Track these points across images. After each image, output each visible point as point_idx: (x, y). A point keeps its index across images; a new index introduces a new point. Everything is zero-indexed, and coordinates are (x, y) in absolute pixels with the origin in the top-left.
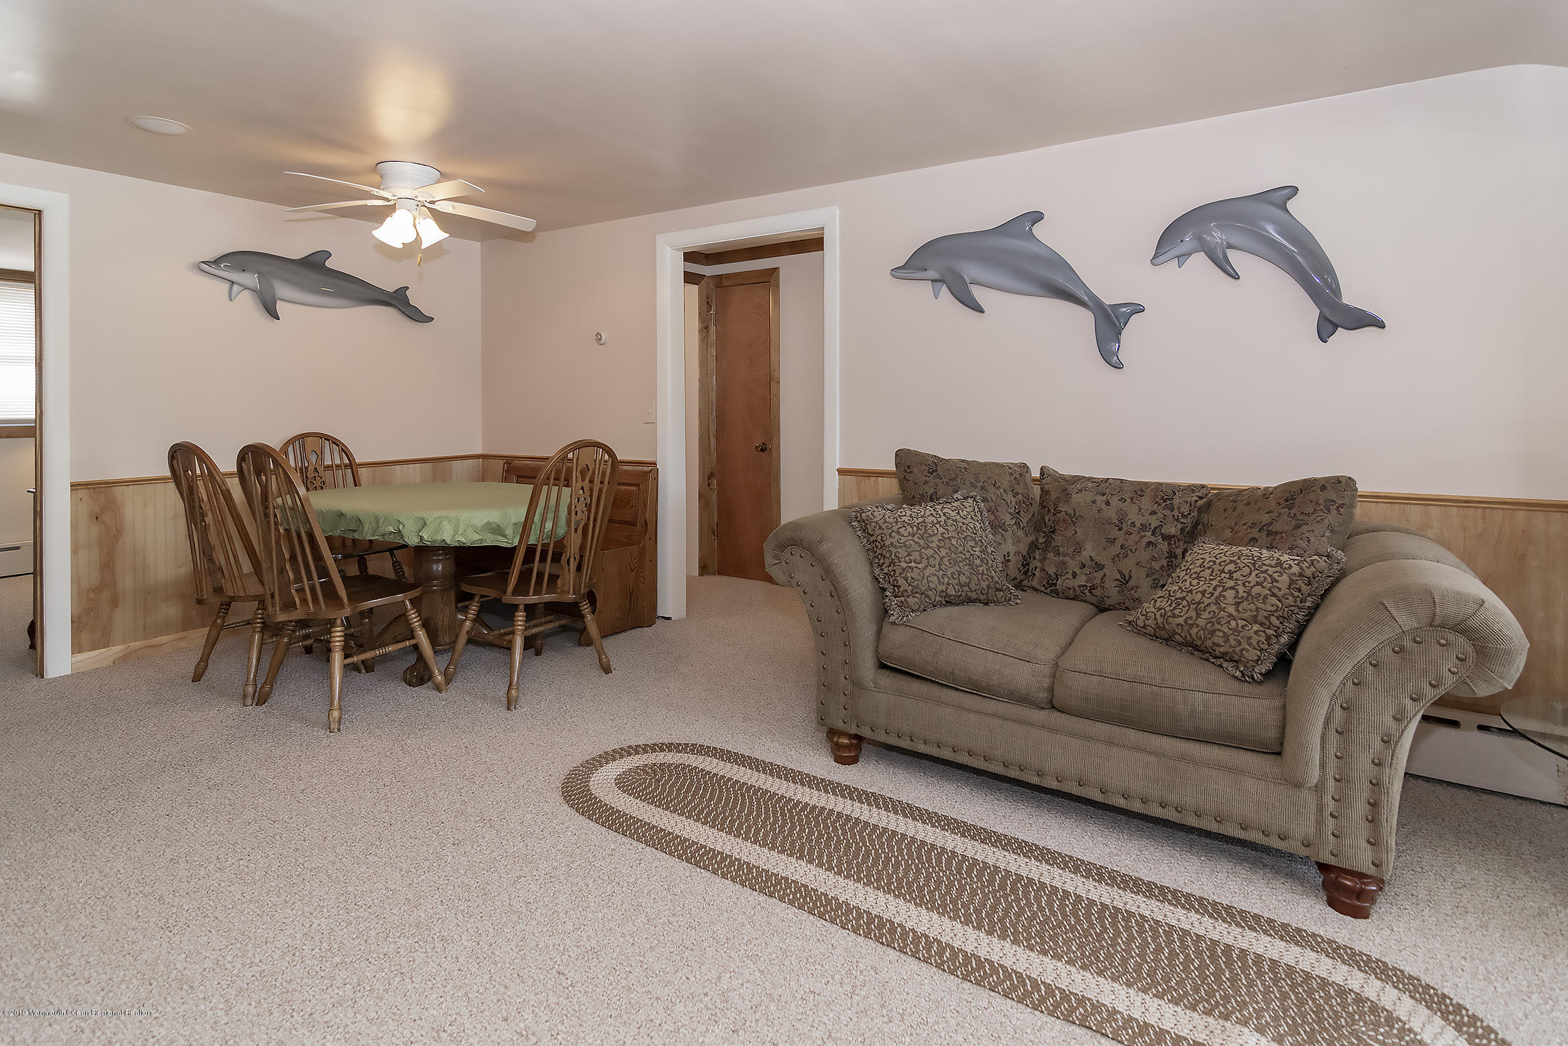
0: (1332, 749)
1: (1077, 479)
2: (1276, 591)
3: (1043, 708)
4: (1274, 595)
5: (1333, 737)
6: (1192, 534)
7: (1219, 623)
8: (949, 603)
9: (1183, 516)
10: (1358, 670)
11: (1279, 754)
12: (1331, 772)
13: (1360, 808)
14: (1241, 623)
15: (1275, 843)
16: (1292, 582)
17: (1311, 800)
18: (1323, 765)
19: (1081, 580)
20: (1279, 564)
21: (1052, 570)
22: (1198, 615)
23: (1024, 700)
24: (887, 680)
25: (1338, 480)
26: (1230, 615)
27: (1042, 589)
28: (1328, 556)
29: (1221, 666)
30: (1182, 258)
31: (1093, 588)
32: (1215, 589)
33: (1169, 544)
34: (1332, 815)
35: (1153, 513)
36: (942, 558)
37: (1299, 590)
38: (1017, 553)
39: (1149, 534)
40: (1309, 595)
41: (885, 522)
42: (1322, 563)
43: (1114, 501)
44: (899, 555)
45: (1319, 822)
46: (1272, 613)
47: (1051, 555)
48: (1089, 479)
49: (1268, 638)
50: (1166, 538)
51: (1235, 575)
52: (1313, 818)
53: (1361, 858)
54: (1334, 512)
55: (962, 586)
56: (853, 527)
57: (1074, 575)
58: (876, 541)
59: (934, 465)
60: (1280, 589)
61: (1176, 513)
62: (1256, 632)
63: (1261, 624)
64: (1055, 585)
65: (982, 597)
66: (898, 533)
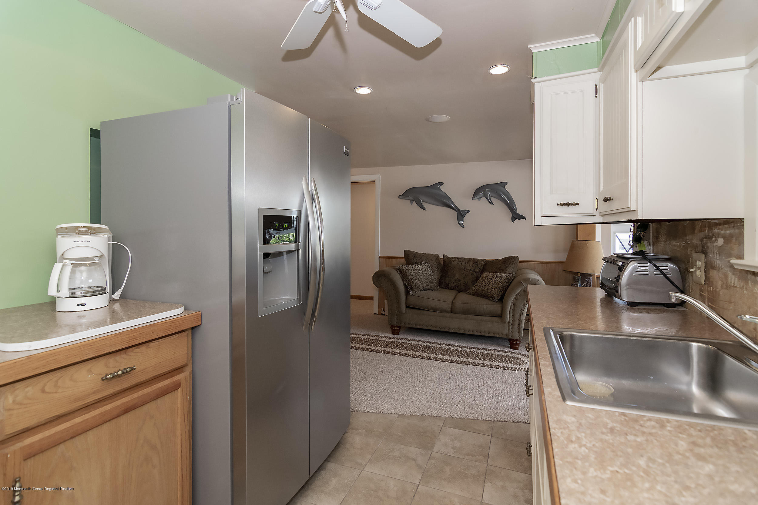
0: (511, 314)
1: (453, 258)
2: (501, 282)
3: (449, 313)
4: (500, 283)
5: (512, 311)
6: (482, 271)
7: (489, 289)
8: (424, 290)
9: (480, 267)
10: (516, 297)
11: (501, 317)
12: (511, 319)
13: (517, 325)
14: (494, 289)
15: (501, 336)
16: (504, 280)
17: (507, 325)
18: (510, 318)
19: (455, 284)
20: (502, 276)
21: (447, 282)
22: (484, 288)
23: (445, 311)
24: (409, 311)
25: (515, 256)
26: (491, 287)
27: (445, 287)
28: (512, 274)
29: (489, 299)
30: (479, 199)
31: (458, 286)
32: (488, 282)
33: (477, 274)
34: (511, 328)
35: (473, 266)
36: (422, 278)
37: (506, 281)
38: (438, 278)
39: (472, 271)
40: (508, 282)
41: (406, 269)
42: (511, 275)
43: (463, 263)
44: (411, 278)
45: (509, 330)
46: (500, 287)
47: (447, 278)
48: (456, 258)
49: (499, 292)
50: (476, 272)
51: (492, 279)
52: (508, 329)
53: (516, 336)
54: (514, 264)
55: (427, 286)
56: (397, 271)
57: (453, 283)
58: (404, 274)
59: (415, 254)
60: (502, 281)
61: (478, 266)
62: (497, 291)
63: (498, 289)
64: (448, 286)
65: (432, 289)
66: (410, 272)
